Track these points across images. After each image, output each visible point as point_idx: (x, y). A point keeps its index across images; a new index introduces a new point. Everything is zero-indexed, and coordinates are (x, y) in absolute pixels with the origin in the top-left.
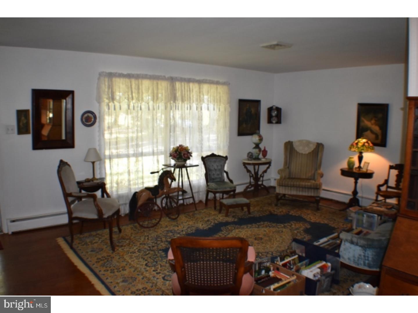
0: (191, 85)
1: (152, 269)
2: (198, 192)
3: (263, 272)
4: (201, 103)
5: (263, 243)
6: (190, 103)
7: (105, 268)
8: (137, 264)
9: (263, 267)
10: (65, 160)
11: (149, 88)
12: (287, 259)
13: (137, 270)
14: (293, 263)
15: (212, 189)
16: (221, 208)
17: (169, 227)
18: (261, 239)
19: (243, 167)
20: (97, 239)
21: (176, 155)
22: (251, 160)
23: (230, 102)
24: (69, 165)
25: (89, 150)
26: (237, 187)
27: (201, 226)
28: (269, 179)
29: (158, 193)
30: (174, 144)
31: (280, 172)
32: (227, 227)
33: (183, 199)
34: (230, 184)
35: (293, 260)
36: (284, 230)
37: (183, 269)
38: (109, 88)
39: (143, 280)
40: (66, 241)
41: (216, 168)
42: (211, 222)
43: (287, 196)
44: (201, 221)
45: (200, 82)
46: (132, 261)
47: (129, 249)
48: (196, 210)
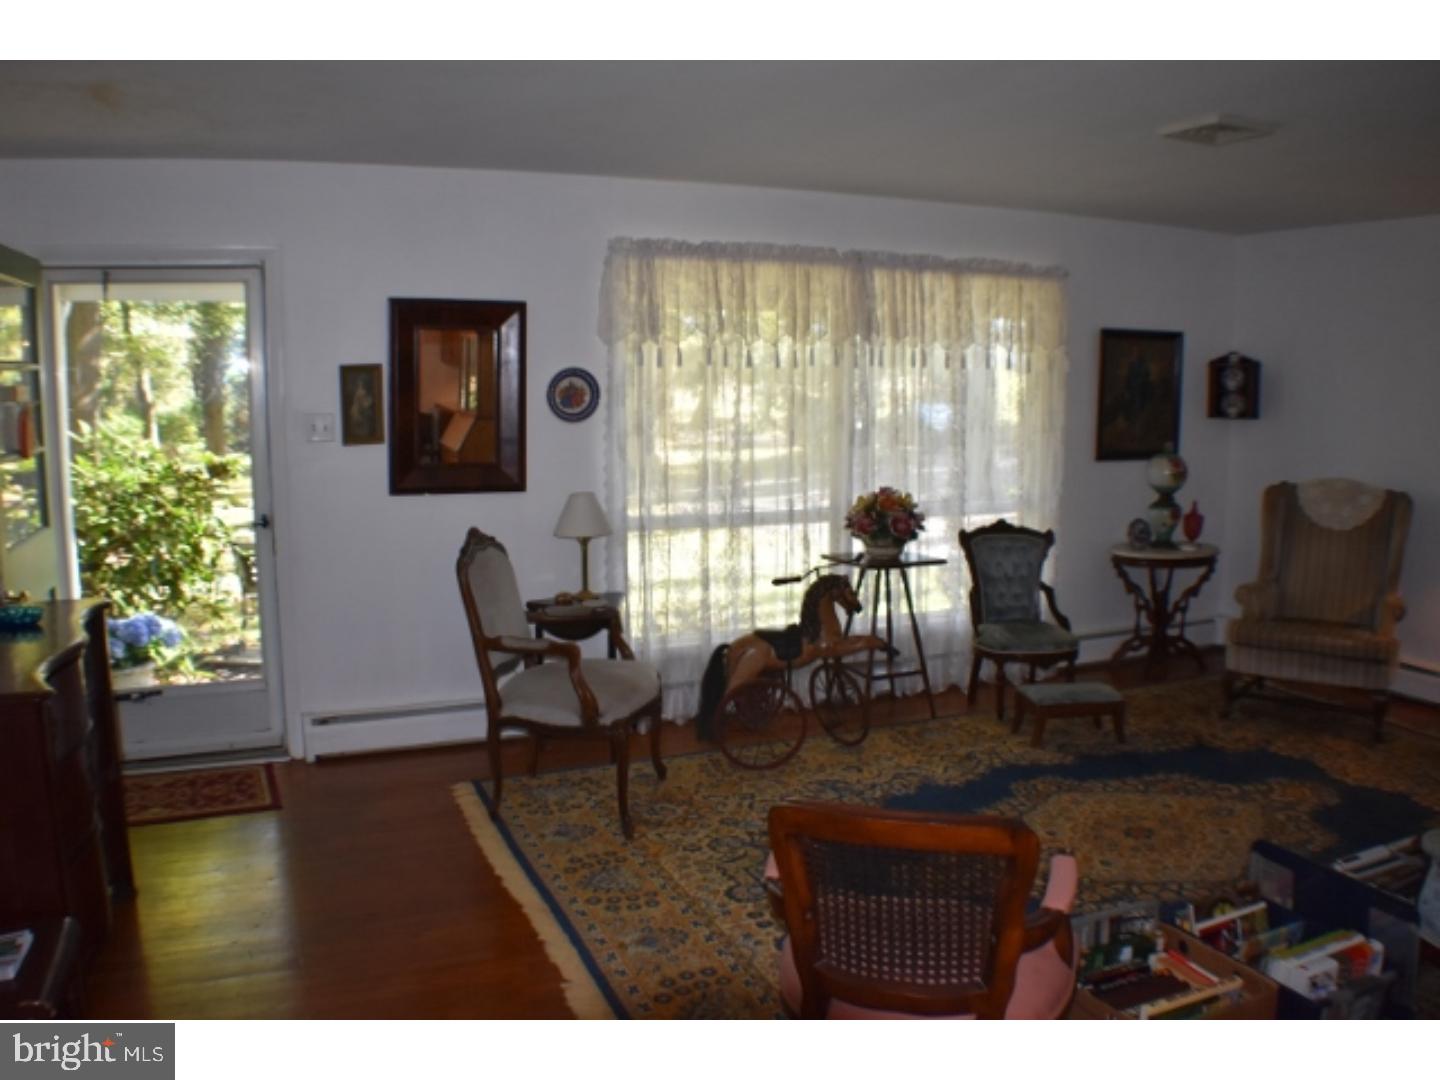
0: (927, 279)
1: (745, 907)
2: (946, 656)
3: (1126, 954)
4: (963, 341)
5: (1152, 849)
6: (923, 342)
7: (589, 894)
8: (699, 888)
9: (1128, 936)
10: (487, 530)
11: (777, 292)
12: (1223, 913)
13: (696, 908)
14: (1244, 931)
15: (991, 647)
16: (1021, 714)
17: (829, 771)
18: (1149, 833)
19: (1113, 572)
20: (582, 794)
21: (866, 521)
22: (1141, 549)
23: (1067, 340)
24: (500, 548)
25: (572, 497)
26: (1083, 646)
27: (942, 773)
28: (1210, 621)
29: (799, 652)
30: (865, 485)
31: (1244, 594)
32: (1032, 782)
33: (891, 677)
34: (1061, 632)
35: (1244, 918)
36: (1239, 807)
37: (809, 916)
38: (641, 291)
39: (711, 943)
40: (481, 792)
41: (1010, 571)
42: (979, 762)
43: (1269, 683)
44: (942, 758)
45: (958, 269)
46: (681, 878)
47: (681, 837)
48: (934, 716)
